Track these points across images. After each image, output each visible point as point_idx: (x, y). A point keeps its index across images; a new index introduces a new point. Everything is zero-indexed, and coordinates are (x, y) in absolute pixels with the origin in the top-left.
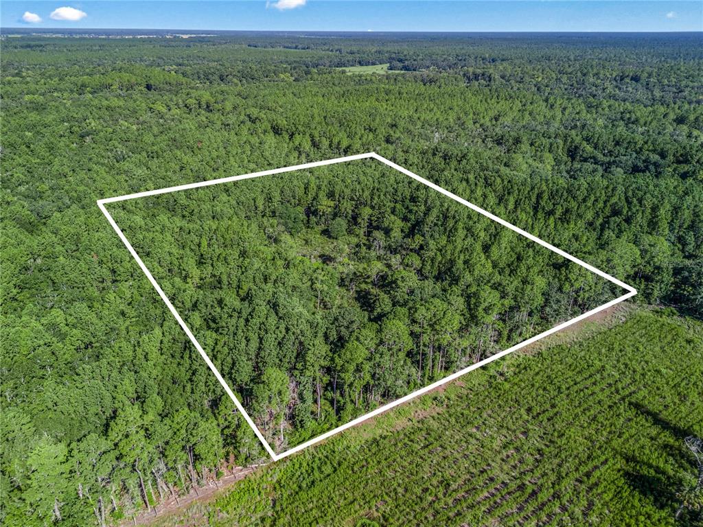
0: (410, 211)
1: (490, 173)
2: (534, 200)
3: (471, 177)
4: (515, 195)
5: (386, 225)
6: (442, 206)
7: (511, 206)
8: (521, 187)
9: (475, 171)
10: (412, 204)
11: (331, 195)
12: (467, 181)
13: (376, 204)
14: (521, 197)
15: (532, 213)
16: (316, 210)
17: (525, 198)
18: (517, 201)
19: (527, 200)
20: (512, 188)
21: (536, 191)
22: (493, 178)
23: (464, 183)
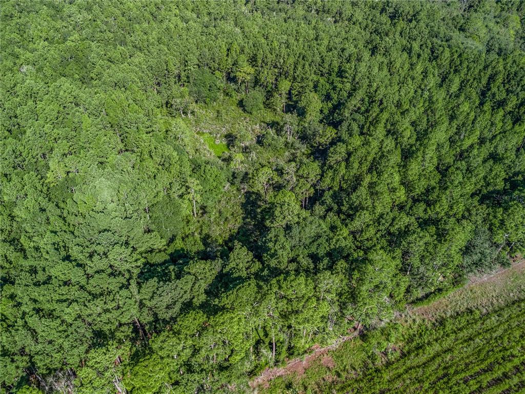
0: (334, 88)
1: (439, 42)
2: (484, 81)
3: (416, 46)
4: (462, 75)
5: (303, 105)
6: (370, 86)
7: (454, 88)
8: (471, 65)
9: (422, 37)
10: (338, 79)
11: (253, 60)
12: (409, 51)
13: (298, 76)
14: (468, 77)
15: (477, 102)
16: (235, 77)
17: (474, 79)
18: (463, 82)
19: (475, 82)
20: (461, 64)
21: (489, 71)
22: (441, 49)
23: (405, 55)
